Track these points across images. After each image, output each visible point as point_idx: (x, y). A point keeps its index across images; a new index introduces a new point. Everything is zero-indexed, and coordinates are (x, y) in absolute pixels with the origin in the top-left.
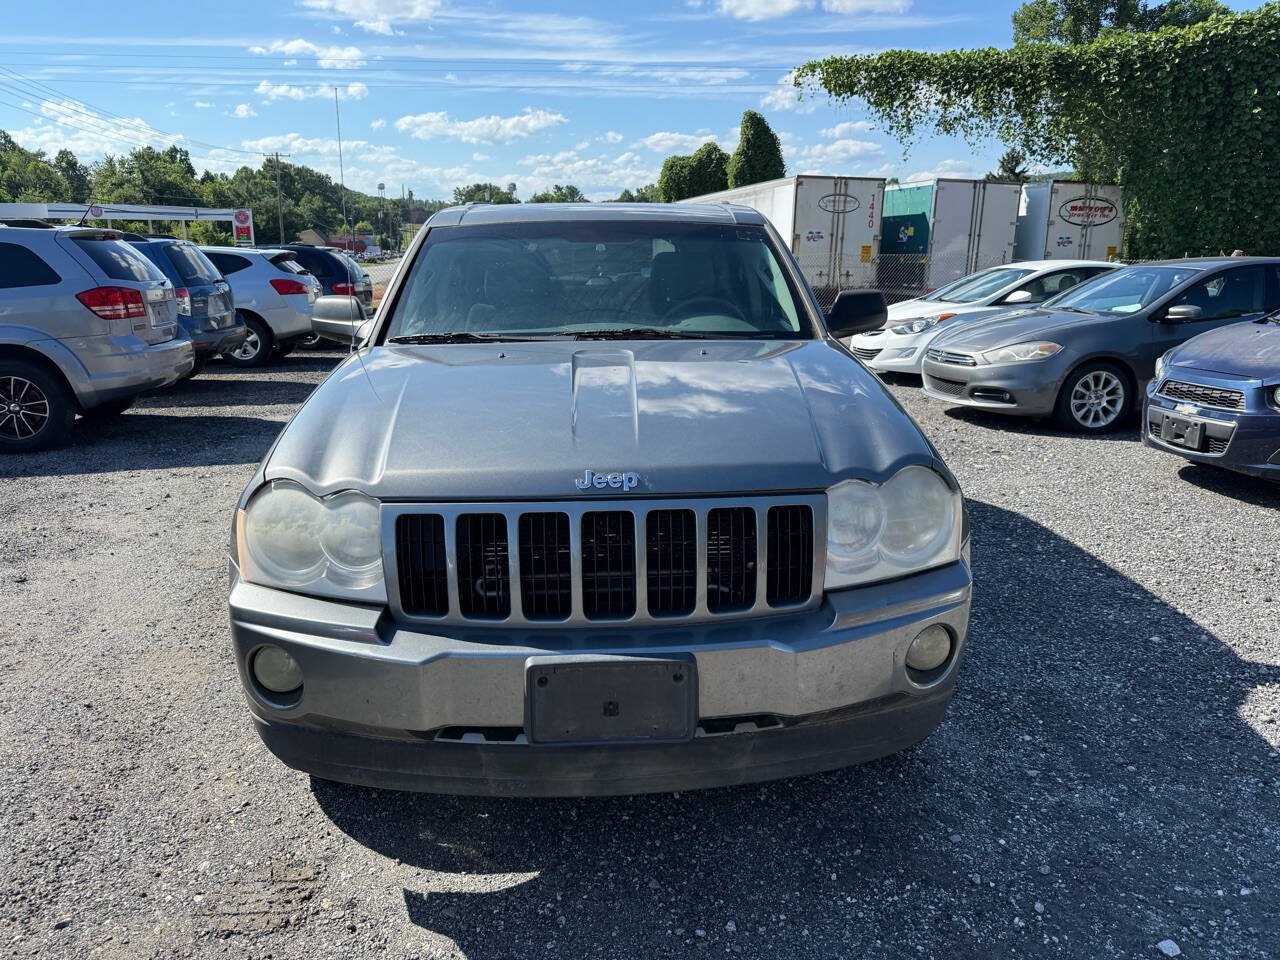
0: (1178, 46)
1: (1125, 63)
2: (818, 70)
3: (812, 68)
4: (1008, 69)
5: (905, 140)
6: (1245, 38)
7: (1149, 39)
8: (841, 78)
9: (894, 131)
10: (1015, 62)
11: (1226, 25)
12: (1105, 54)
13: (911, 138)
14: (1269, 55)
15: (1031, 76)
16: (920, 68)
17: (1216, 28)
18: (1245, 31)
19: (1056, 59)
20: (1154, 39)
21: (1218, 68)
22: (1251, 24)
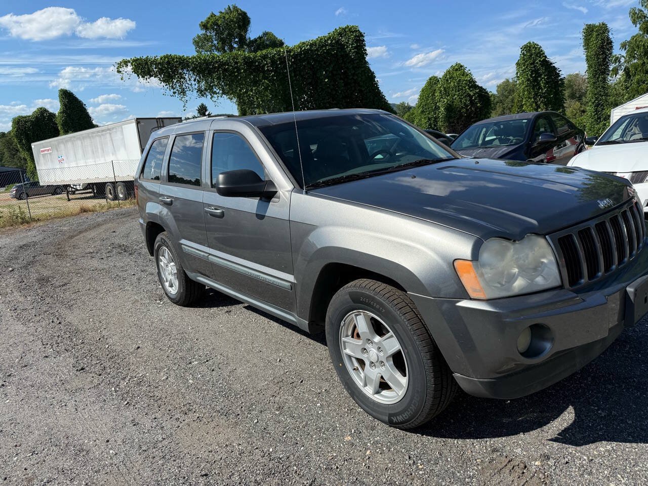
0: (292, 54)
1: (273, 62)
2: (129, 64)
3: (126, 63)
4: (225, 64)
5: (183, 99)
6: (316, 50)
7: (280, 51)
8: (143, 68)
9: (176, 95)
10: (227, 61)
11: (307, 45)
12: (265, 57)
13: (187, 98)
14: (325, 58)
15: (236, 68)
16: (183, 63)
17: (304, 46)
18: (314, 48)
19: (244, 59)
20: (282, 50)
21: (309, 63)
22: (316, 45)
